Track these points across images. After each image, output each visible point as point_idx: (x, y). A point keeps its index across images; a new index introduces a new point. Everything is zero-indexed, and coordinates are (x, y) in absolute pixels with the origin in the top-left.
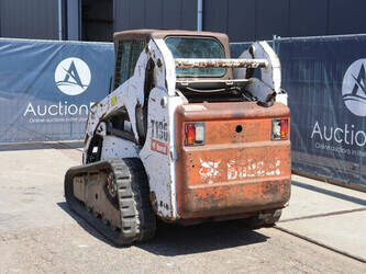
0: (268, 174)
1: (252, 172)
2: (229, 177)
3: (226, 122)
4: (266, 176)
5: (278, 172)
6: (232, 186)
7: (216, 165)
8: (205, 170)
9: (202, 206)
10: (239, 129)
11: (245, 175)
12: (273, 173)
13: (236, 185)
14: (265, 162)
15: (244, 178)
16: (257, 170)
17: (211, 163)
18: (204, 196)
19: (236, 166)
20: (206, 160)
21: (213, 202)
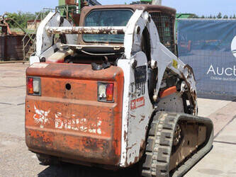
0: (90, 131)
1: (76, 125)
2: (57, 126)
3: (57, 79)
4: (88, 132)
5: (99, 131)
6: (57, 134)
7: (46, 114)
8: (38, 116)
9: (34, 144)
10: (68, 87)
11: (69, 127)
12: (94, 131)
13: (60, 134)
14: (88, 120)
15: (68, 130)
16: (80, 125)
17: (43, 112)
18: (35, 136)
19: (62, 117)
20: (39, 108)
21: (43, 143)
